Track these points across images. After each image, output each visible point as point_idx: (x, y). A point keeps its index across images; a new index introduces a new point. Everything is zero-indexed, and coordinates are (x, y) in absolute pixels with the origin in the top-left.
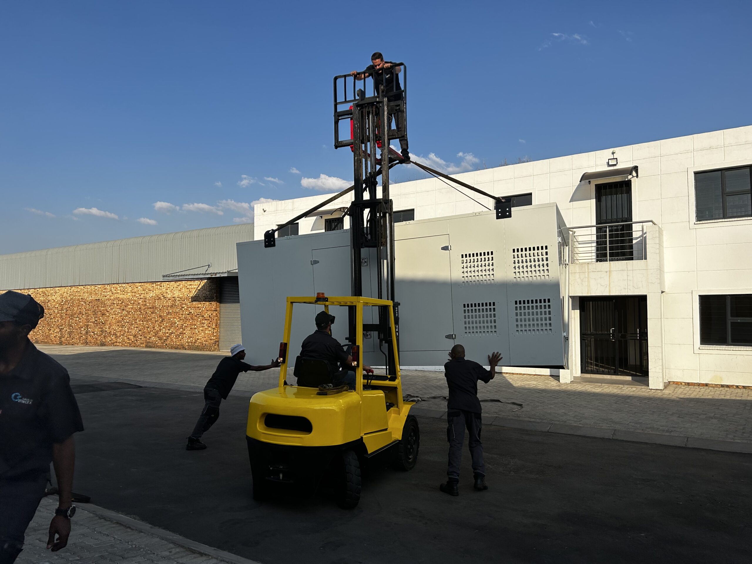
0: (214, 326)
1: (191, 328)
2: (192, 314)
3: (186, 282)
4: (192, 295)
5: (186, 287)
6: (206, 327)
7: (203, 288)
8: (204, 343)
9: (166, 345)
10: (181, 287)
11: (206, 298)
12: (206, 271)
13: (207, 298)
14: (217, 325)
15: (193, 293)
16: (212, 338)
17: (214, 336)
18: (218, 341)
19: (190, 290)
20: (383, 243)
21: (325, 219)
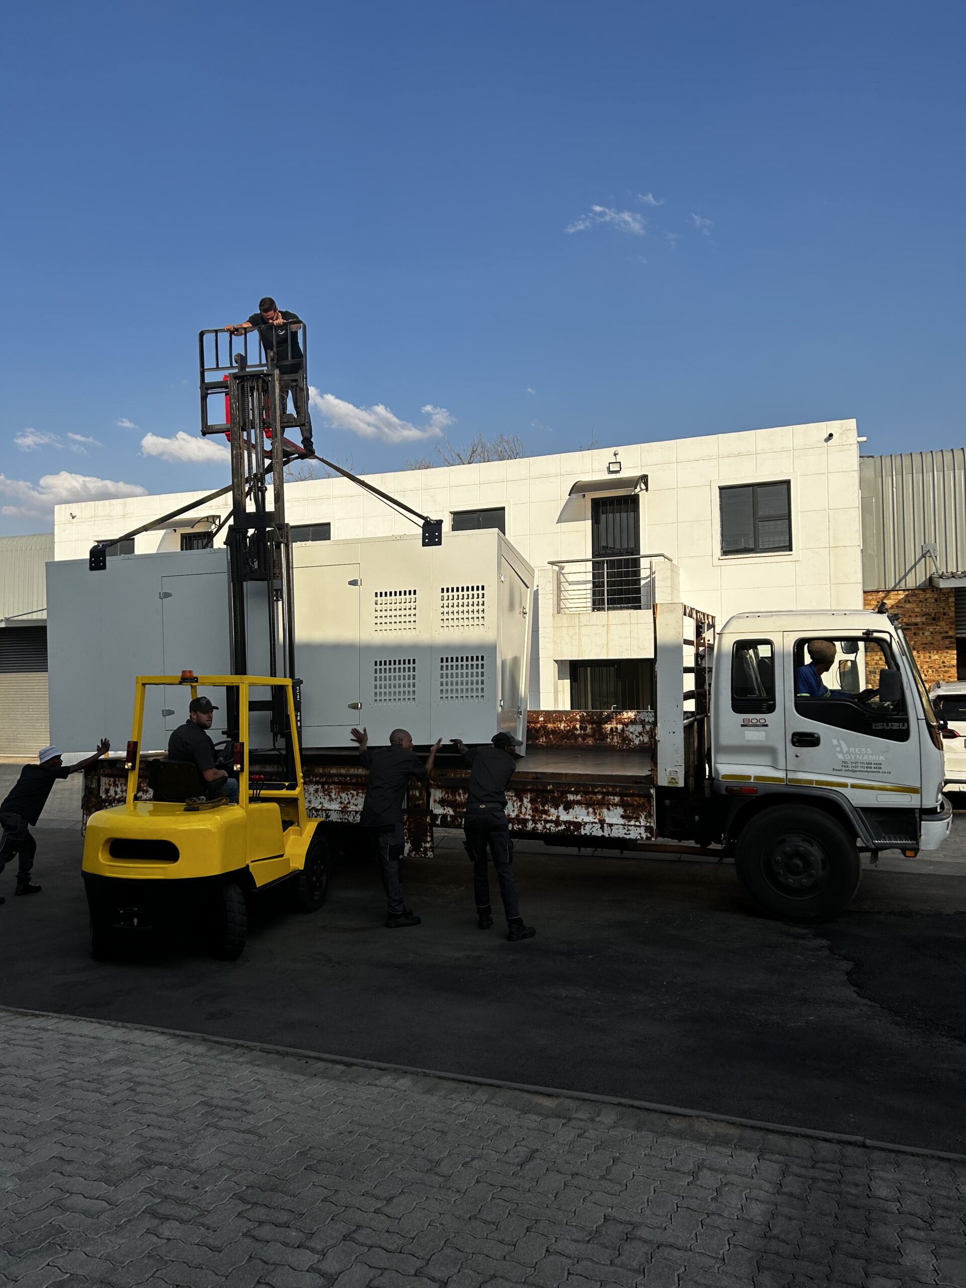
20: (277, 575)
21: (182, 534)
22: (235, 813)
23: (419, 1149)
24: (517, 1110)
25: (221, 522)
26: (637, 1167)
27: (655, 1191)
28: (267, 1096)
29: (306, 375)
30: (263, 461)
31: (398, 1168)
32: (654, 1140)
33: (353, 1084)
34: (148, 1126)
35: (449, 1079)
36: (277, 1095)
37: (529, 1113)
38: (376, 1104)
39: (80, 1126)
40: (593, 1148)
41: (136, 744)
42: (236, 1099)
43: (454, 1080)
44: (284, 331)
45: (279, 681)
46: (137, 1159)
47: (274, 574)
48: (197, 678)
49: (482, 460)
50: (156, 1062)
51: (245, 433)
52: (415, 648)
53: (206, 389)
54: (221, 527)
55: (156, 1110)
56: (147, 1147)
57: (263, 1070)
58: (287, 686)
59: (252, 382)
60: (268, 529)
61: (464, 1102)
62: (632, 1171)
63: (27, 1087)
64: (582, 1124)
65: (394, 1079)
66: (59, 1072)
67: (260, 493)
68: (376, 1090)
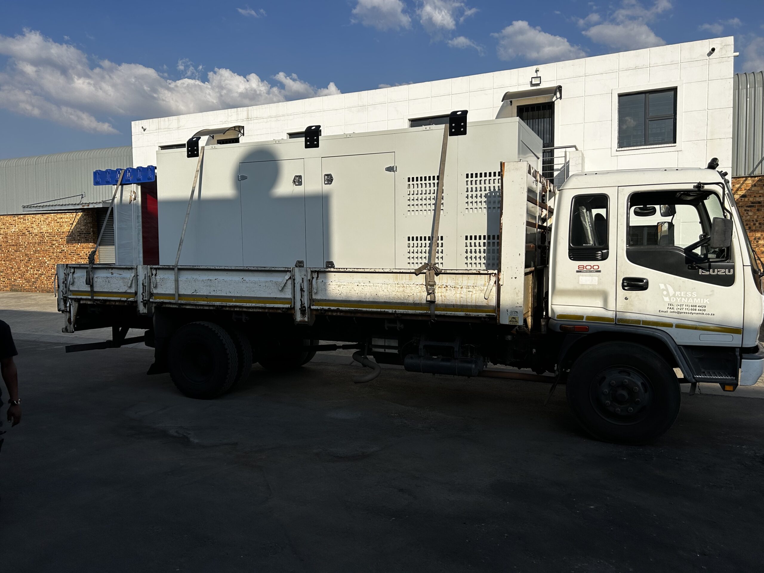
3: (55, 214)
5: (56, 220)
9: (36, 288)
10: (50, 221)
12: (79, 201)
19: (60, 224)
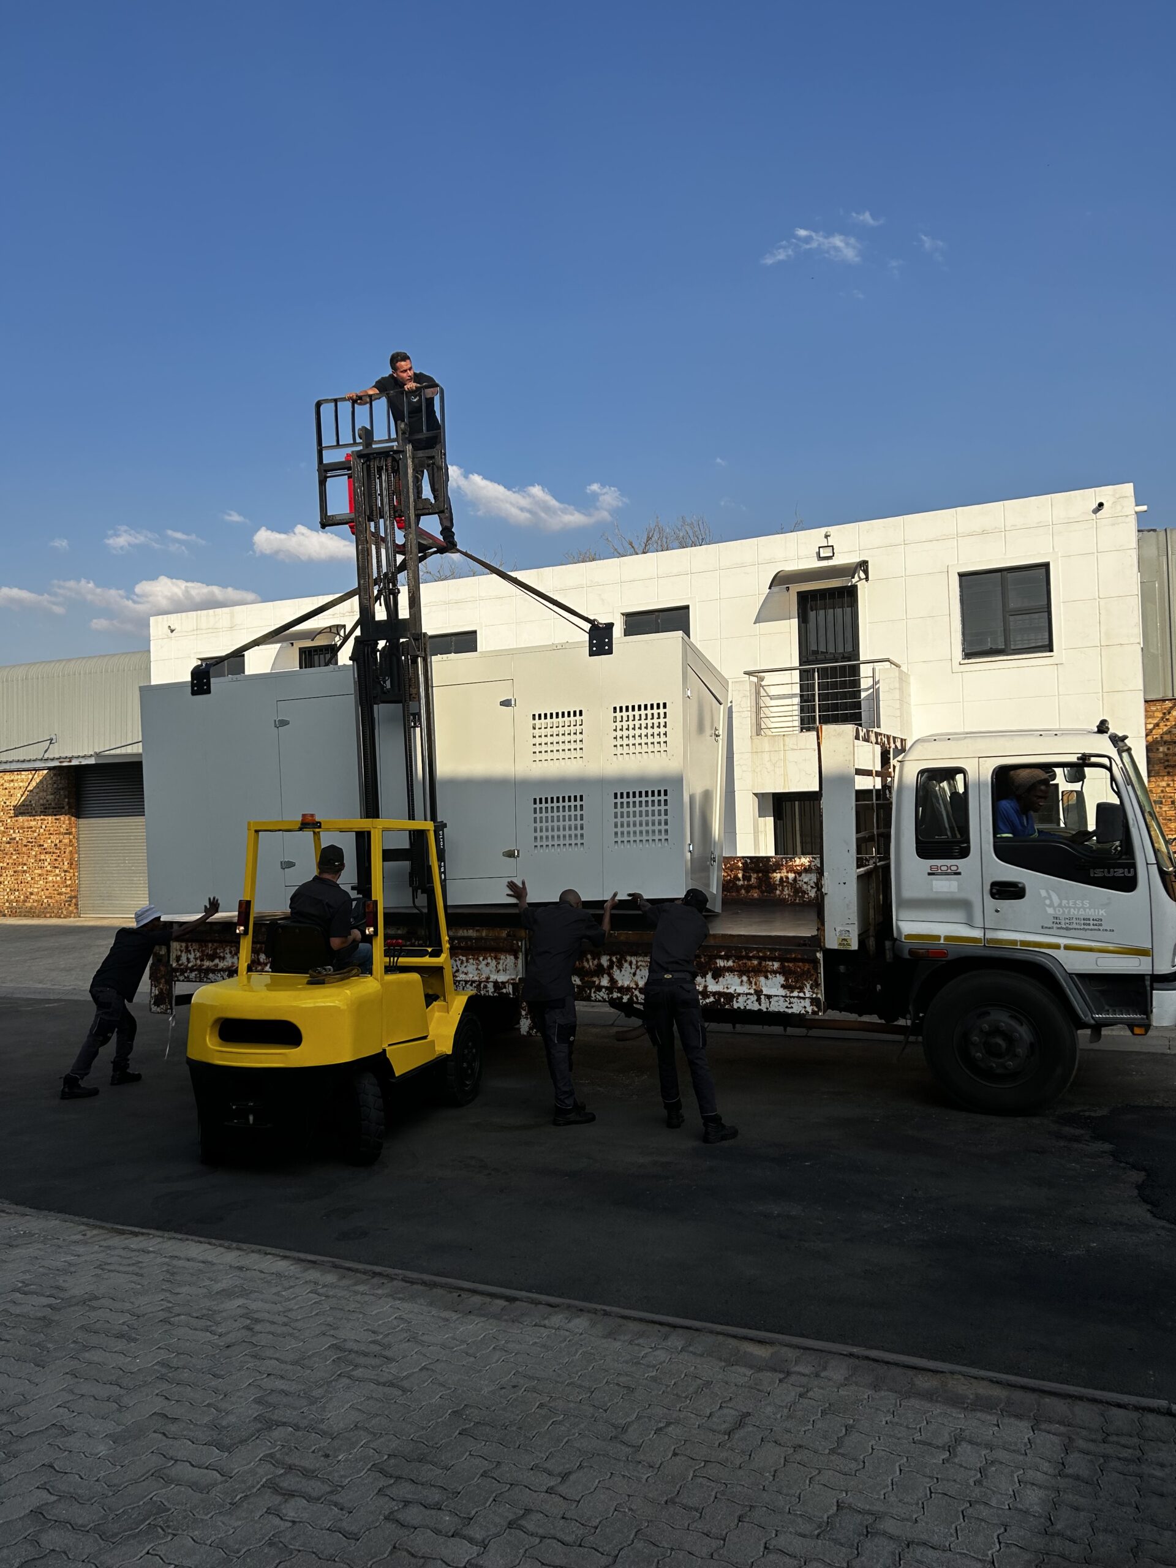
0: (66, 867)
1: (15, 872)
2: (17, 842)
4: (16, 802)
6: (49, 868)
7: (40, 786)
8: (45, 901)
11: (46, 808)
12: (46, 751)
13: (49, 808)
14: (72, 864)
15: (18, 798)
16: (64, 890)
17: (66, 886)
18: (75, 897)
19: (10, 792)
20: (414, 695)
21: (300, 649)
22: (368, 986)
23: (601, 1410)
24: (721, 1360)
25: (347, 633)
26: (877, 1438)
27: (901, 1470)
28: (413, 1339)
29: (445, 450)
30: (395, 558)
31: (574, 1434)
32: (896, 1402)
33: (516, 1324)
34: (269, 1375)
35: (635, 1319)
36: (425, 1338)
37: (736, 1365)
38: (543, 1350)
39: (186, 1375)
40: (820, 1411)
41: (248, 903)
42: (374, 1342)
43: (641, 1320)
44: (418, 398)
45: (419, 824)
46: (255, 1418)
47: (411, 695)
48: (320, 823)
49: (659, 548)
50: (277, 1294)
51: (372, 524)
52: (582, 782)
53: (325, 471)
54: (346, 639)
55: (277, 1355)
56: (267, 1402)
57: (407, 1306)
58: (429, 830)
59: (380, 461)
60: (401, 640)
61: (655, 1349)
62: (870, 1444)
63: (123, 1323)
64: (804, 1380)
65: (567, 1319)
66: (162, 1305)
67: (391, 596)
68: (545, 1332)
